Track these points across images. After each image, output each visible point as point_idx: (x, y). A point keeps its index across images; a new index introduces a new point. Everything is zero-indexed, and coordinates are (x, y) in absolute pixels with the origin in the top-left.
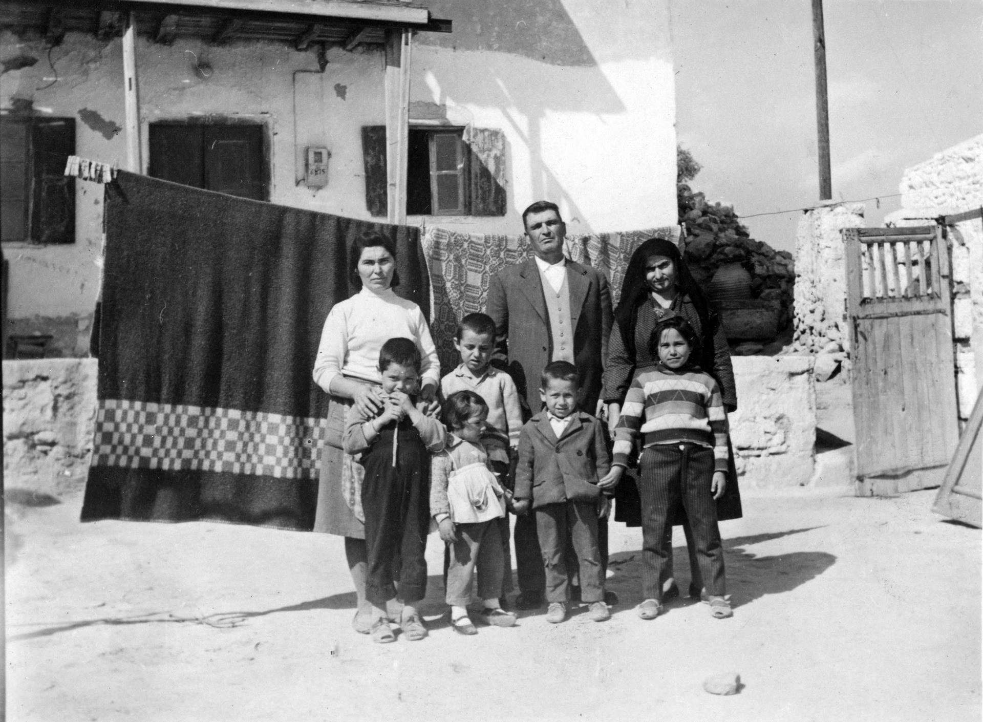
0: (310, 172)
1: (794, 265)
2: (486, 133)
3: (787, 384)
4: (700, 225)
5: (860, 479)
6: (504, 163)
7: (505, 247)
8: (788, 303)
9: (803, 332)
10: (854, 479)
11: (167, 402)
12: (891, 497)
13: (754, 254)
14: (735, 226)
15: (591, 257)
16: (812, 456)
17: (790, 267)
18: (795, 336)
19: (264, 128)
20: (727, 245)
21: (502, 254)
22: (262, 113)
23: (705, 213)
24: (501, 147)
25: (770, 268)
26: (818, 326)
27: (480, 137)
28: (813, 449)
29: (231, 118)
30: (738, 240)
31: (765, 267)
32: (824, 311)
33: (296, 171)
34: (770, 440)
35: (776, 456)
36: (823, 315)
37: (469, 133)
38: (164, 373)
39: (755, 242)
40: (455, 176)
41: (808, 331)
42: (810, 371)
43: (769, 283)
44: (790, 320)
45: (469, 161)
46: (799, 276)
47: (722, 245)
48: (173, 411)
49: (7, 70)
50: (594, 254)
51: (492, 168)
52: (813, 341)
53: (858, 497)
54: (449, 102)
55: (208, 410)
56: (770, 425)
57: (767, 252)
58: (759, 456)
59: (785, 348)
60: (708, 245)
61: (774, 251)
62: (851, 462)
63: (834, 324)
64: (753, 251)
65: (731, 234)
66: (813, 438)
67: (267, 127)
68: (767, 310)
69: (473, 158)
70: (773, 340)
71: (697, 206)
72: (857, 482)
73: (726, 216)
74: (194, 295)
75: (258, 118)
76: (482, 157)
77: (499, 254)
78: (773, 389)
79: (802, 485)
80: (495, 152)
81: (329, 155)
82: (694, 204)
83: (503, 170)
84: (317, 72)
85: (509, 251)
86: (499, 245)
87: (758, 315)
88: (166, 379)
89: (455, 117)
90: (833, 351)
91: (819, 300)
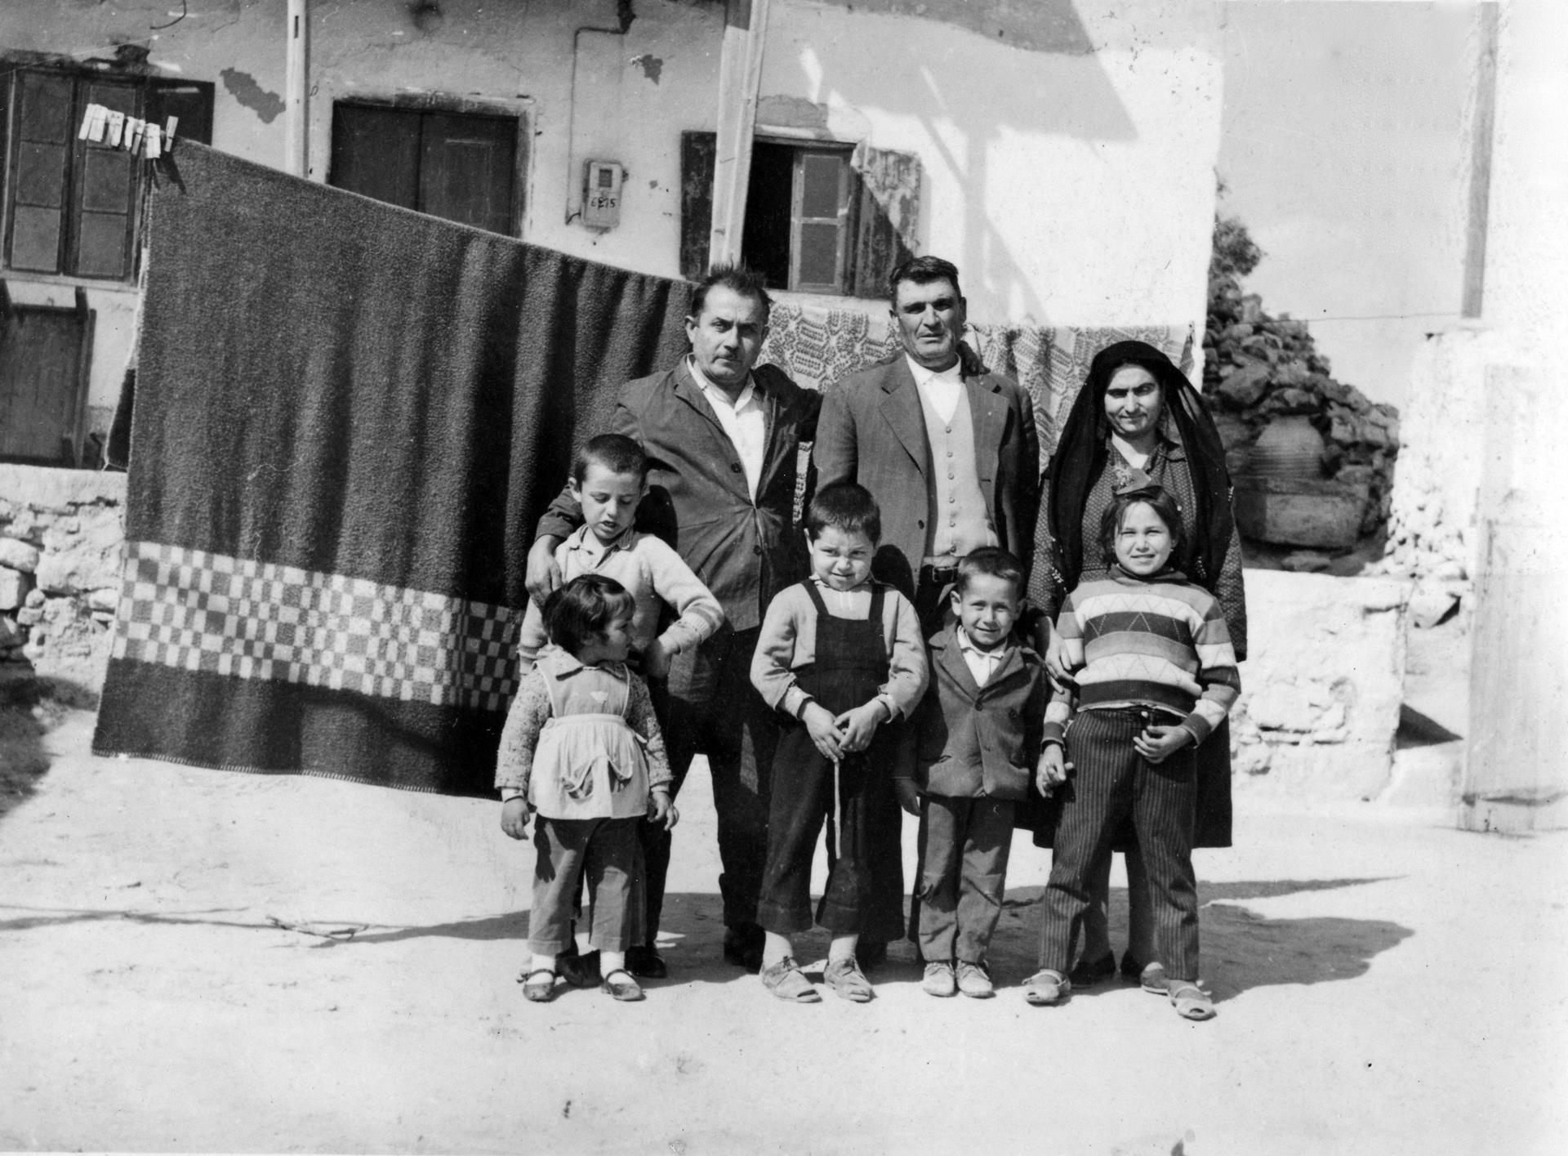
0: (589, 203)
1: (1399, 427)
2: (891, 159)
3: (1357, 627)
4: (1247, 350)
5: (1469, 800)
6: (916, 212)
7: (864, 336)
8: (1382, 491)
9: (1403, 542)
10: (1458, 799)
11: (250, 556)
12: (1519, 837)
13: (1333, 404)
14: (1307, 355)
15: (1018, 367)
16: (1389, 752)
17: (1392, 432)
18: (1388, 547)
19: (521, 121)
20: (1291, 386)
21: (858, 349)
22: (520, 96)
23: (1258, 330)
24: (914, 184)
25: (1358, 430)
26: (1429, 534)
27: (880, 163)
28: (1393, 741)
29: (467, 101)
30: (1310, 378)
31: (1349, 428)
32: (1442, 511)
33: (568, 200)
34: (1319, 718)
35: (1326, 747)
36: (1440, 515)
37: (861, 155)
38: (246, 505)
39: (1338, 385)
40: (834, 227)
41: (1410, 541)
42: (1400, 608)
43: (1353, 456)
44: (1382, 521)
45: (858, 201)
46: (1405, 446)
47: (1281, 386)
48: (259, 573)
50: (1025, 363)
51: (895, 218)
52: (1417, 558)
53: (1461, 830)
54: (835, 101)
55: (318, 577)
56: (1322, 694)
57: (1356, 402)
58: (1295, 744)
59: (1369, 566)
60: (1256, 383)
61: (1369, 402)
62: (1457, 770)
63: (1456, 533)
64: (1332, 399)
65: (1300, 369)
66: (1394, 723)
67: (526, 122)
68: (1344, 499)
69: (865, 199)
70: (1349, 551)
71: (1246, 317)
72: (1463, 805)
73: (1295, 337)
74: (302, 372)
75: (512, 106)
76: (882, 198)
77: (853, 346)
78: (1332, 633)
79: (1367, 800)
80: (905, 191)
81: (625, 175)
82: (1241, 313)
83: (914, 225)
84: (615, 32)
85: (871, 342)
86: (854, 331)
87: (1328, 507)
88: (248, 516)
89: (840, 128)
90: (1450, 578)
91: (1435, 489)
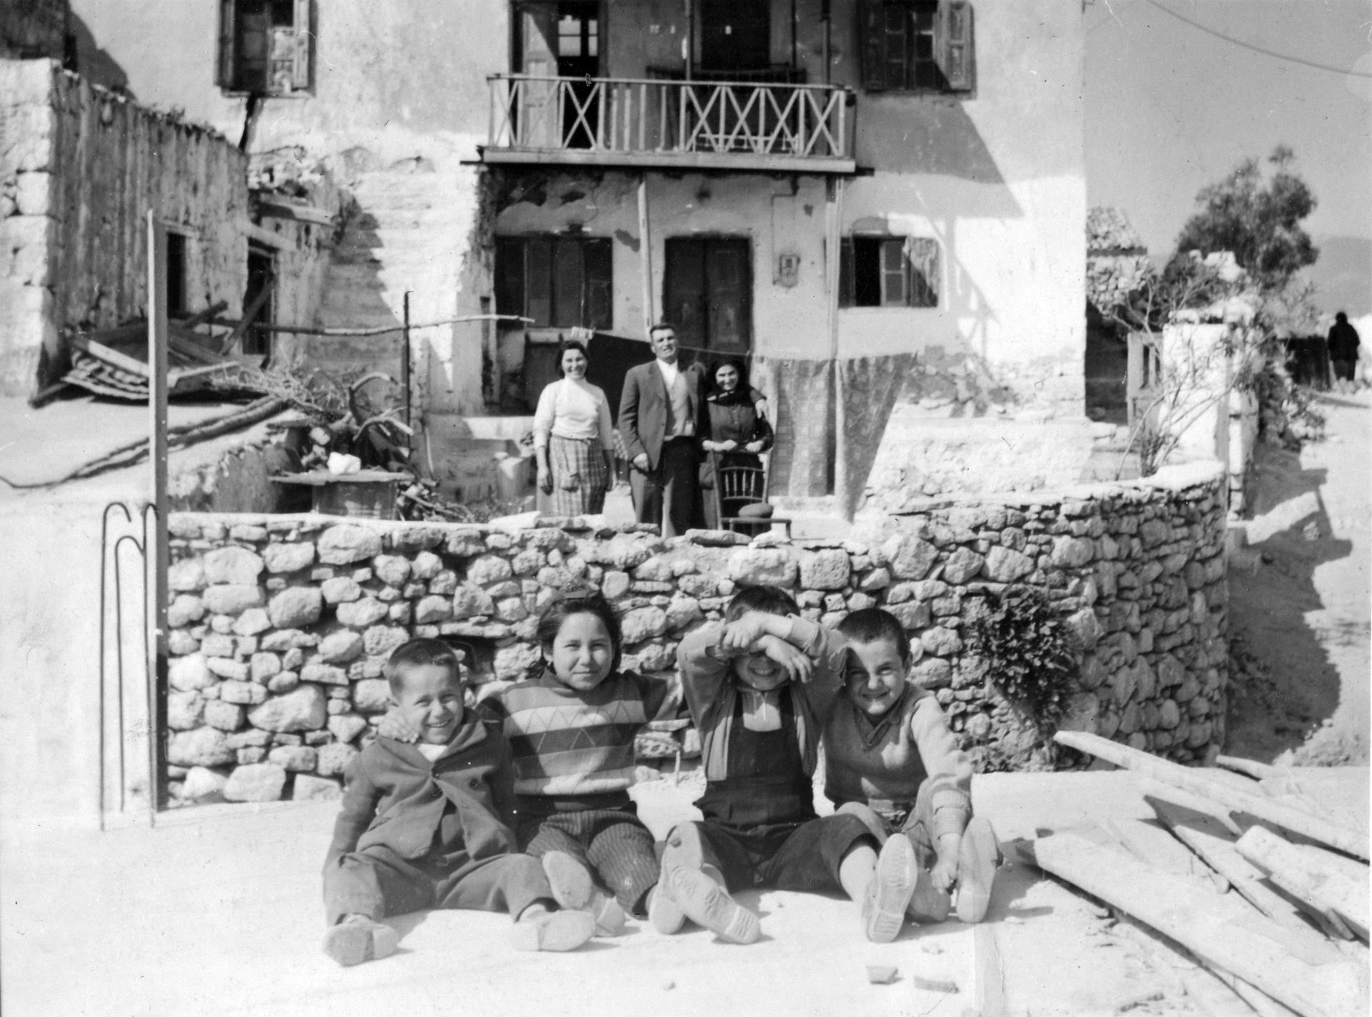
0: (783, 274)
2: (923, 241)
6: (937, 267)
22: (749, 228)
24: (935, 252)
27: (918, 244)
29: (725, 234)
33: (773, 274)
37: (909, 241)
40: (899, 275)
49: (564, 203)
54: (891, 215)
67: (752, 240)
75: (745, 233)
80: (931, 256)
81: (798, 261)
84: (791, 196)
89: (895, 229)
